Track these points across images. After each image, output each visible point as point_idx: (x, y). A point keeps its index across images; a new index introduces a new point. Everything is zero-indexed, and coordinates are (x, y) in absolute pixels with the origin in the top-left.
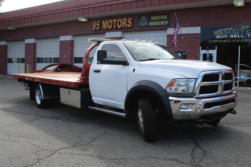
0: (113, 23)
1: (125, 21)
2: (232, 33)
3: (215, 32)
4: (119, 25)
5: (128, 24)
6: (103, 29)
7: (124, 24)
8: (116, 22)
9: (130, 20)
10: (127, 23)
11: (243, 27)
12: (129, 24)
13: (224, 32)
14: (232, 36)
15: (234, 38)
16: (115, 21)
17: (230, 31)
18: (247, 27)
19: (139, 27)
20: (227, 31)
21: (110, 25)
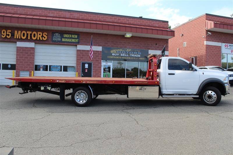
0: (27, 34)
1: (40, 34)
2: (121, 52)
3: (111, 51)
4: (34, 37)
5: (43, 38)
6: (15, 38)
7: (39, 37)
8: (31, 34)
9: (45, 34)
10: (42, 36)
11: (128, 50)
12: (45, 38)
13: (117, 51)
14: (122, 55)
15: (123, 56)
16: (29, 33)
17: (120, 52)
18: (130, 50)
19: (53, 41)
20: (119, 51)
21: (24, 36)
